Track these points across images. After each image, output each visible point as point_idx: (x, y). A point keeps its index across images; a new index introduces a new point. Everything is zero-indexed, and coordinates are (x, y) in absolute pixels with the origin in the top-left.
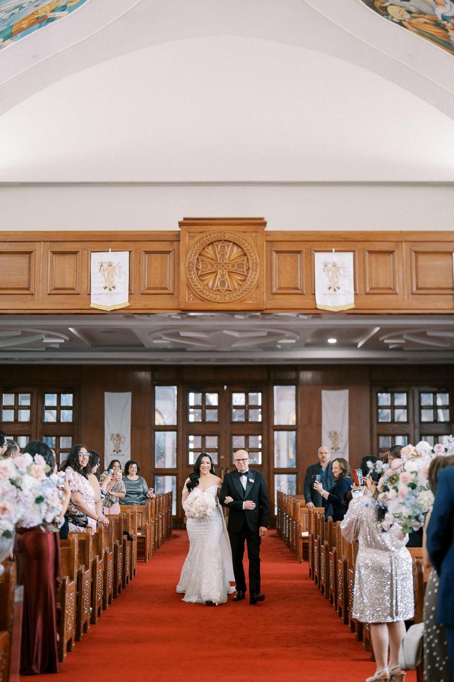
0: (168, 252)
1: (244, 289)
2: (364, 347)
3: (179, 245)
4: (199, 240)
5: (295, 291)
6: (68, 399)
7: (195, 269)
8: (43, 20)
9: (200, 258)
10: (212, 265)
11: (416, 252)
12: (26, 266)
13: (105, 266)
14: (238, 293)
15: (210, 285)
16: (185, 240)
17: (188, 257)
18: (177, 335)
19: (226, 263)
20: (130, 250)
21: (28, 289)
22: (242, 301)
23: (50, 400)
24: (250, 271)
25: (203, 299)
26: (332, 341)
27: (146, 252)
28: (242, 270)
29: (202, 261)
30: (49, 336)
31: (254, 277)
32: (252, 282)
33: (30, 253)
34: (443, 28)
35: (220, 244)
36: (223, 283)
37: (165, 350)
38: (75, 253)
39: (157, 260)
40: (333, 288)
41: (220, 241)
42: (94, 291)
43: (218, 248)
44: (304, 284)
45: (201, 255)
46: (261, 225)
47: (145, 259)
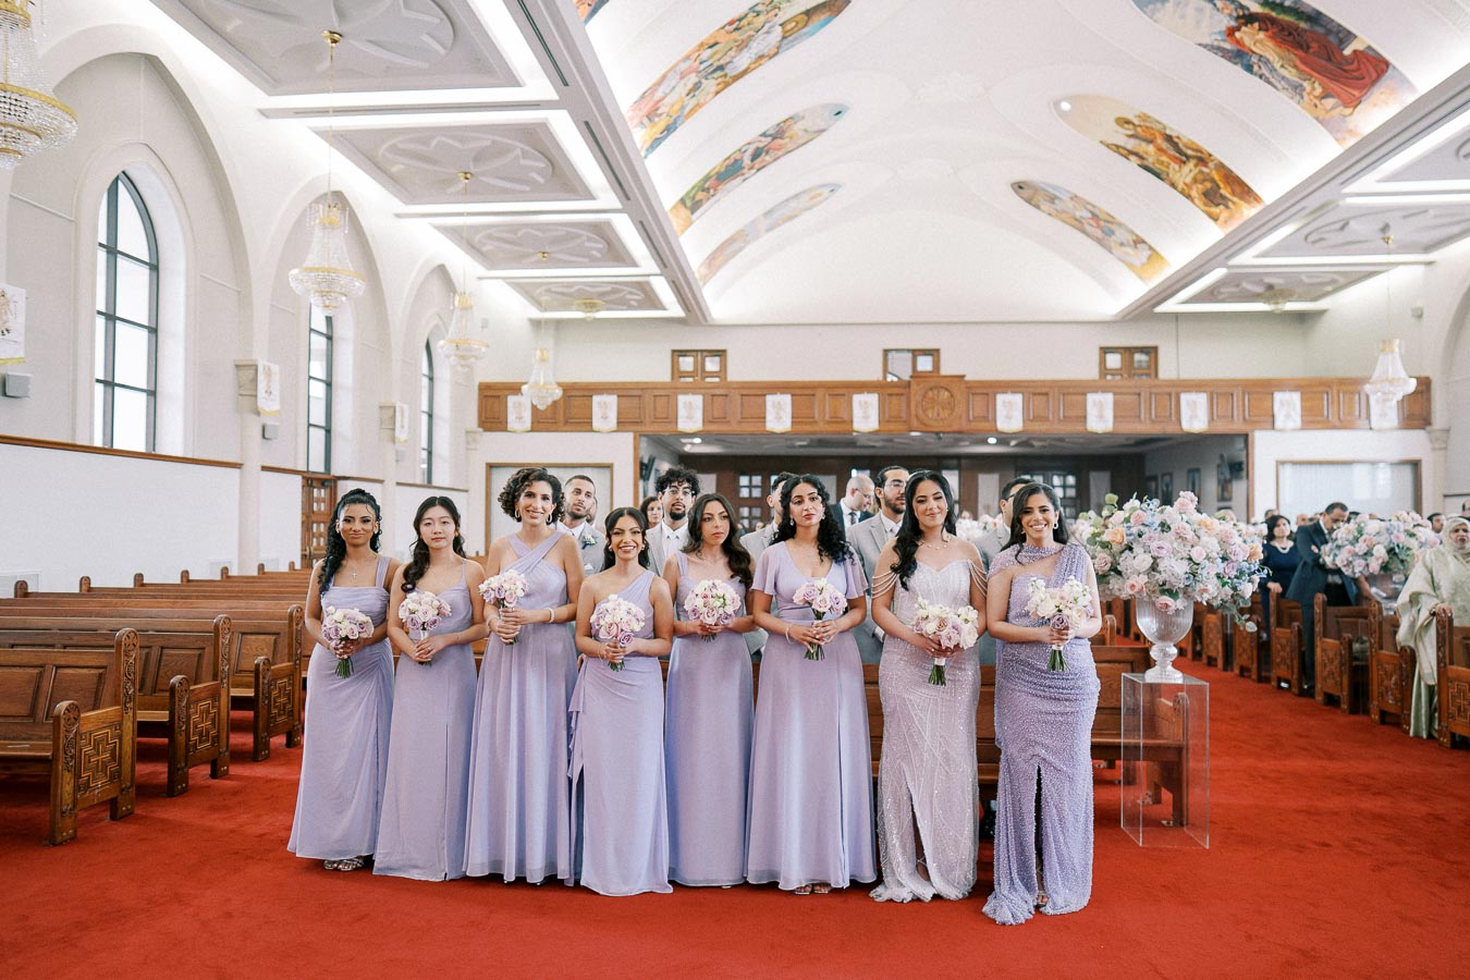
0: (902, 395)
1: (952, 418)
2: (1016, 446)
3: (910, 390)
4: (922, 387)
5: (985, 419)
7: (920, 405)
8: (791, 218)
10: (931, 403)
11: (1064, 394)
12: (809, 403)
13: (863, 403)
14: (948, 421)
15: (930, 416)
16: (914, 387)
17: (916, 398)
19: (940, 402)
20: (879, 393)
21: (813, 418)
24: (956, 407)
25: (925, 425)
26: (992, 440)
27: (890, 395)
28: (951, 405)
29: (925, 400)
31: (960, 410)
32: (957, 414)
33: (813, 395)
34: (1080, 222)
35: (936, 389)
36: (938, 415)
37: (873, 447)
38: (843, 395)
39: (895, 400)
40: (1009, 417)
41: (936, 387)
42: (855, 420)
43: (935, 392)
44: (990, 414)
45: (924, 397)
46: (963, 376)
47: (887, 399)
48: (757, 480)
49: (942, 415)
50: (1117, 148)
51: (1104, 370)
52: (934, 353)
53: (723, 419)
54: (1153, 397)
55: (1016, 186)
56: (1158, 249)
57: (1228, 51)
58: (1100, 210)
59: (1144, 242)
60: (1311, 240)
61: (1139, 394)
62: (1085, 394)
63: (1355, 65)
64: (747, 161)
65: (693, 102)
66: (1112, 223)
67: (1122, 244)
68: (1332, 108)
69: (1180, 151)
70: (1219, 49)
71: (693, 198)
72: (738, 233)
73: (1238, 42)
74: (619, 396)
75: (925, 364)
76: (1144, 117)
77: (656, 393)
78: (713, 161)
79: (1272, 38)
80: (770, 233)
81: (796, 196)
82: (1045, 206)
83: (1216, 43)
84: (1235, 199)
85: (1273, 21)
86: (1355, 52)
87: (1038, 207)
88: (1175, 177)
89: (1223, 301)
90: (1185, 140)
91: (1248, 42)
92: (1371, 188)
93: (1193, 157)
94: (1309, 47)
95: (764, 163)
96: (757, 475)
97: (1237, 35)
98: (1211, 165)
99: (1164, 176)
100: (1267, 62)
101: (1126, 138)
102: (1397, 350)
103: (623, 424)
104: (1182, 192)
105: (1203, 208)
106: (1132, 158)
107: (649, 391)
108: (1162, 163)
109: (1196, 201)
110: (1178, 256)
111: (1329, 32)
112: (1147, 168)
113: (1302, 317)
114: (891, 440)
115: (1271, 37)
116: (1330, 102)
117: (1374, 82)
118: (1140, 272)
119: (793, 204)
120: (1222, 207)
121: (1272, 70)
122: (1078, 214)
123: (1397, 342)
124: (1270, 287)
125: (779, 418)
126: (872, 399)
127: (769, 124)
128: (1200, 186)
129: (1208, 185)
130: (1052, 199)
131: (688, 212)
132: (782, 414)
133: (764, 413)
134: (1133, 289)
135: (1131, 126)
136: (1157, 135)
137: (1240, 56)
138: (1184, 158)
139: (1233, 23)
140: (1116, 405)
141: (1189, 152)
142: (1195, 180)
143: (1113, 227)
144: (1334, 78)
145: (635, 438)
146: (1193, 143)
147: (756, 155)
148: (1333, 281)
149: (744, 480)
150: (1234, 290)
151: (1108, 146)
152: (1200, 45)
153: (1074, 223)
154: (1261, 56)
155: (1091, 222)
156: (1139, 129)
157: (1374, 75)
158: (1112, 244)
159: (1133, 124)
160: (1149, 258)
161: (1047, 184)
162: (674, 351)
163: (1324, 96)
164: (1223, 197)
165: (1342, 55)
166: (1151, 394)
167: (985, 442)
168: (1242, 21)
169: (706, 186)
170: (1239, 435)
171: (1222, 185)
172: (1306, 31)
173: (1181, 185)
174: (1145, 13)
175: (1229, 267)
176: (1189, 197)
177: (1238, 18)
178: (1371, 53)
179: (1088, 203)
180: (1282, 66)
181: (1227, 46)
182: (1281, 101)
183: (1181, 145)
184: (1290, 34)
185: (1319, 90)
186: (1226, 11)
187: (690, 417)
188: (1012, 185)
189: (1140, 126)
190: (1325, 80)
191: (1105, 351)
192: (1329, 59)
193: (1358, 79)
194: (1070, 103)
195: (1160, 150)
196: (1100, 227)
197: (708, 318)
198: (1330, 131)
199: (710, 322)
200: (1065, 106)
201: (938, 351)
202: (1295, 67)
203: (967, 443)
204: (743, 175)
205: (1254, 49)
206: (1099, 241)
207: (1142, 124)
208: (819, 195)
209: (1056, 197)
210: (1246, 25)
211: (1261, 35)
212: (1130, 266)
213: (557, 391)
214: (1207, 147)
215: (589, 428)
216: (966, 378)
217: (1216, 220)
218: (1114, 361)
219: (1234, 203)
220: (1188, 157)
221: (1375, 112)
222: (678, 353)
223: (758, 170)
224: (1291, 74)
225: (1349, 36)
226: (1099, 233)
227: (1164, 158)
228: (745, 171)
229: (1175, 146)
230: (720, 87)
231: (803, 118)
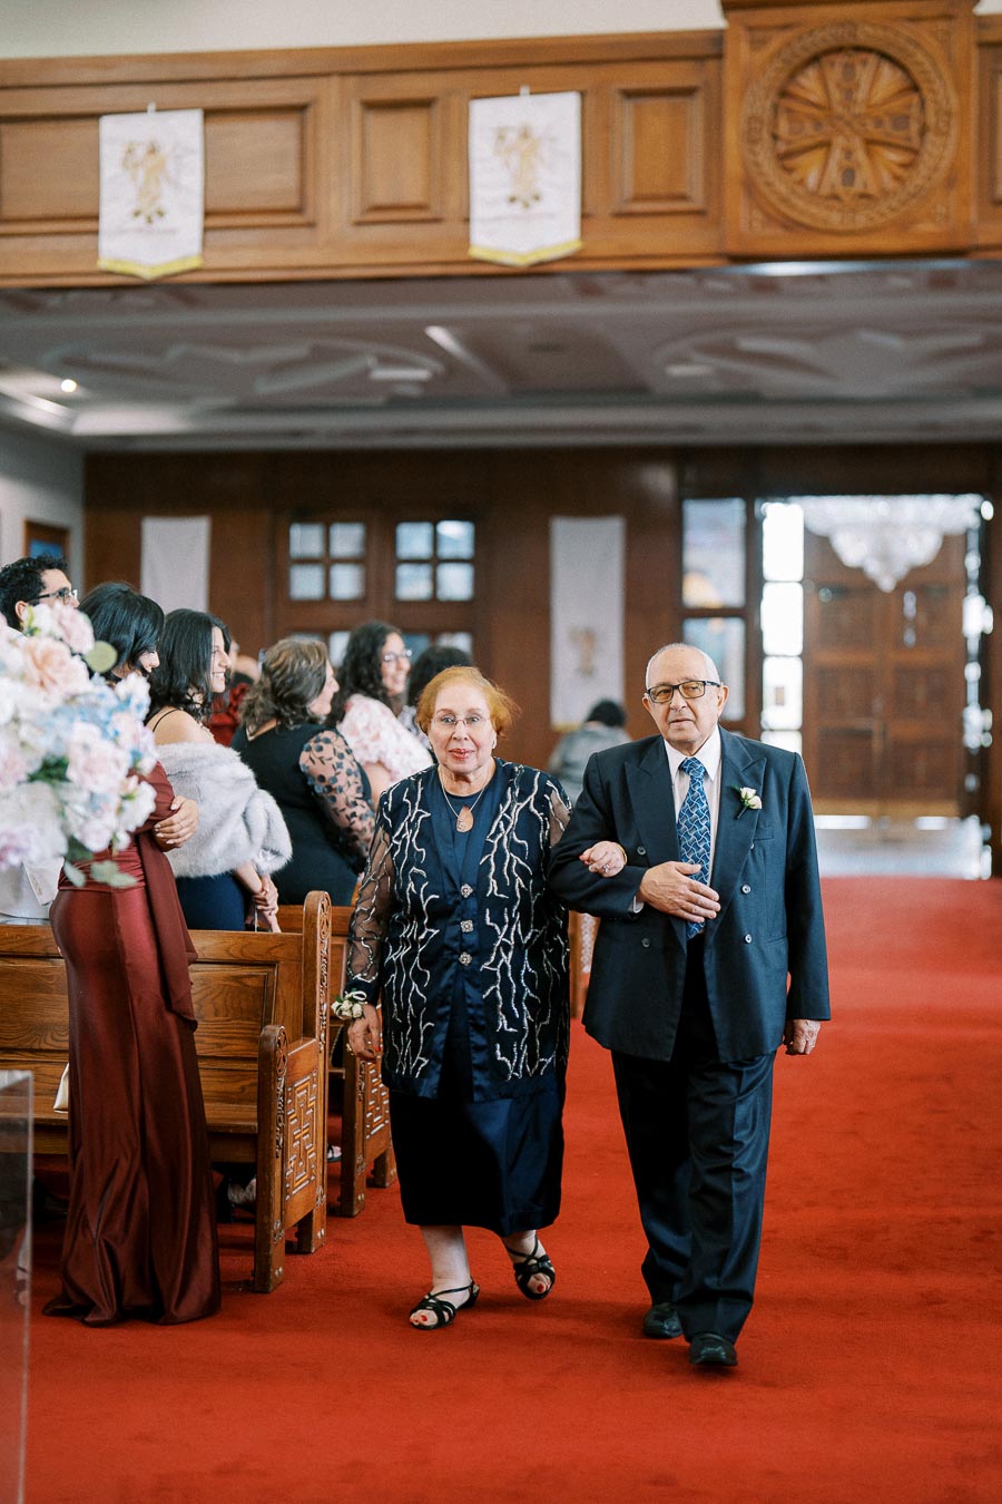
0: (688, 92)
1: (911, 189)
3: (720, 69)
4: (779, 53)
7: (766, 136)
9: (786, 103)
10: (818, 124)
12: (292, 145)
13: (512, 137)
14: (894, 203)
15: (812, 180)
16: (741, 52)
18: (731, 351)
19: (857, 116)
20: (582, 88)
21: (299, 210)
22: (903, 225)
23: (413, 539)
24: (930, 136)
25: (791, 225)
27: (629, 94)
28: (903, 133)
29: (789, 111)
30: (386, 361)
31: (941, 152)
32: (936, 169)
33: (299, 109)
35: (840, 60)
36: (849, 175)
38: (425, 104)
39: (657, 109)
41: (839, 50)
42: (479, 211)
43: (835, 73)
45: (784, 94)
47: (625, 113)
49: (865, 178)
96: (335, 520)
125: (150, 210)
132: (168, 200)
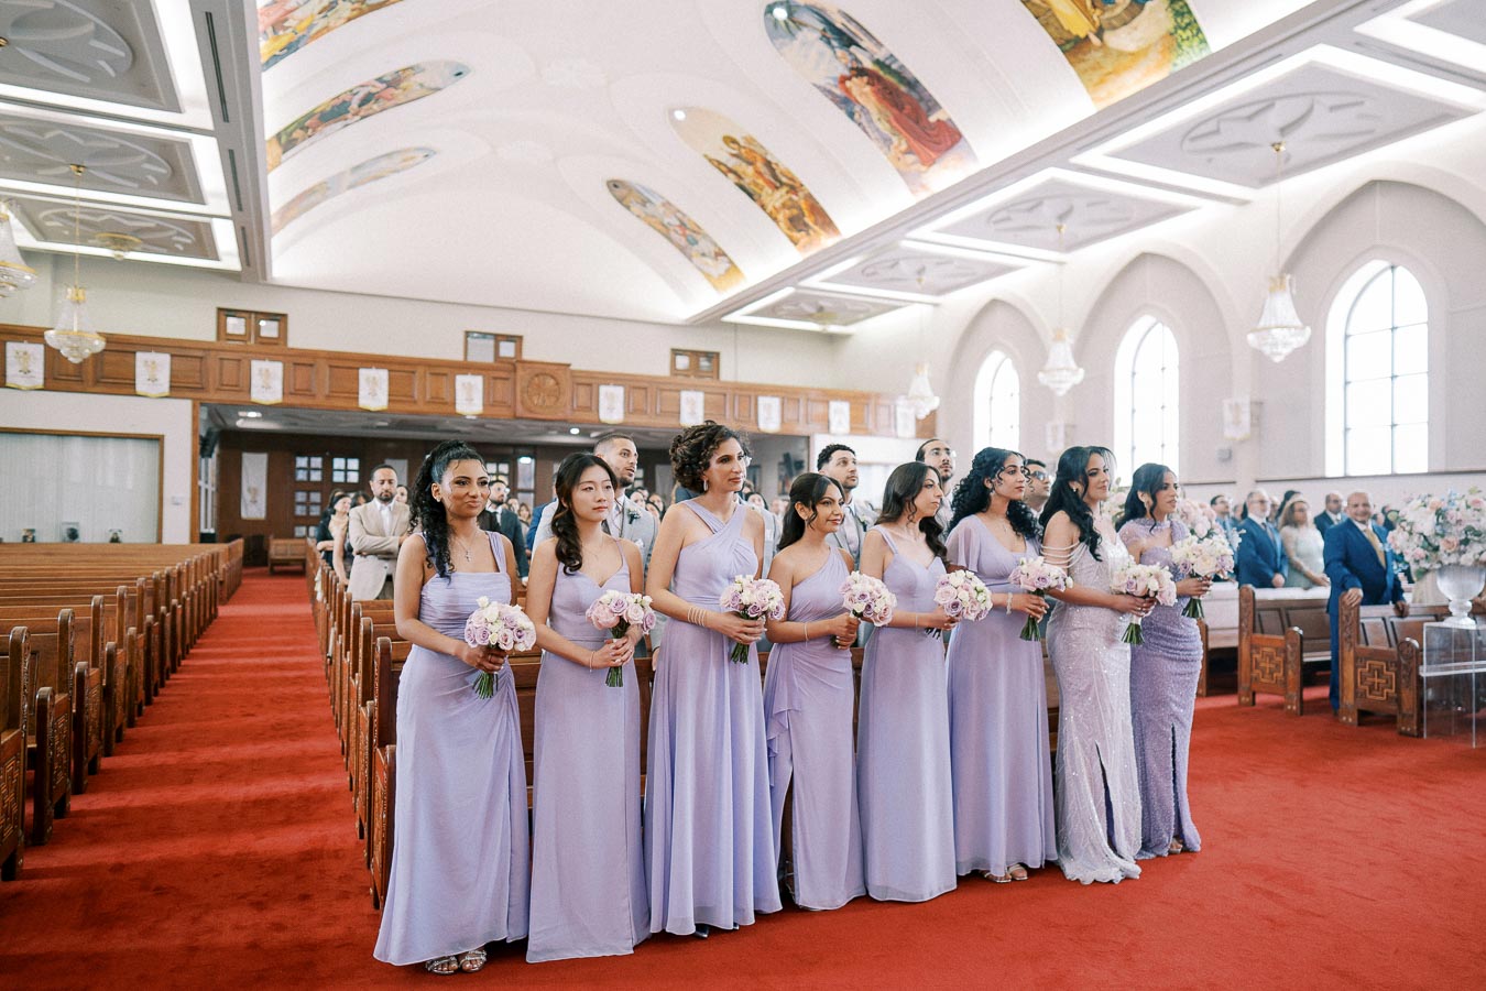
0: (507, 379)
1: (557, 406)
3: (515, 375)
4: (529, 373)
5: (589, 409)
6: (354, 464)
7: (526, 391)
9: (531, 384)
10: (537, 390)
11: (660, 390)
13: (467, 384)
14: (553, 409)
15: (536, 403)
16: (520, 372)
17: (522, 383)
19: (546, 389)
20: (483, 375)
21: (412, 397)
23: (338, 463)
24: (561, 395)
25: (531, 412)
26: (575, 431)
27: (495, 378)
28: (557, 393)
29: (530, 386)
31: (566, 398)
32: (562, 402)
33: (413, 373)
34: (668, 229)
36: (544, 401)
37: (458, 432)
38: (445, 375)
39: (499, 384)
40: (611, 409)
41: (542, 374)
42: (457, 401)
43: (541, 377)
44: (593, 404)
45: (530, 382)
46: (569, 365)
47: (492, 381)
48: (317, 462)
49: (548, 403)
50: (718, 164)
51: (674, 370)
52: (517, 340)
53: (308, 392)
54: (737, 398)
55: (611, 184)
56: (736, 262)
57: (837, 96)
58: (689, 220)
59: (724, 255)
60: (865, 274)
61: (725, 395)
62: (679, 391)
63: (935, 132)
64: (354, 105)
65: (321, 23)
66: (699, 233)
67: (703, 255)
68: (913, 163)
69: (776, 177)
70: (830, 92)
71: (291, 134)
72: (320, 184)
73: (848, 91)
74: (172, 356)
75: (507, 350)
76: (750, 140)
77: (223, 355)
78: (321, 98)
79: (876, 93)
80: (351, 191)
81: (388, 155)
82: (636, 208)
83: (828, 87)
84: (816, 228)
85: (879, 78)
86: (939, 121)
87: (628, 207)
88: (765, 199)
89: (780, 317)
90: (782, 168)
91: (855, 92)
92: (928, 238)
93: (787, 185)
94: (903, 108)
95: (370, 112)
96: (316, 456)
97: (848, 84)
98: (801, 194)
99: (755, 197)
100: (867, 113)
101: (728, 156)
102: (926, 372)
103: (177, 388)
104: (770, 215)
105: (789, 232)
106: (731, 175)
107: (213, 353)
108: (757, 185)
109: (782, 224)
110: (755, 272)
111: (922, 99)
112: (742, 188)
113: (832, 339)
114: (483, 426)
115: (874, 92)
116: (911, 158)
117: (949, 148)
118: (716, 282)
119: (384, 163)
120: (803, 233)
121: (871, 121)
122: (666, 221)
123: (927, 366)
124: (821, 309)
125: (373, 394)
126: (477, 381)
127: (387, 69)
128: (787, 212)
129: (795, 212)
130: (644, 202)
131: (279, 150)
132: (377, 390)
133: (358, 389)
134: (706, 298)
135: (736, 146)
136: (759, 158)
137: (846, 103)
138: (778, 184)
139: (847, 73)
140: (706, 403)
141: (784, 180)
142: (784, 206)
143: (698, 237)
144: (918, 139)
145: (194, 406)
146: (790, 173)
147: (365, 101)
148: (868, 311)
149: (302, 462)
150: (793, 308)
151: (710, 160)
152: (815, 85)
153: (660, 227)
154: (863, 107)
155: (678, 229)
156: (743, 151)
157: (949, 143)
158: (694, 253)
159: (738, 144)
160: (727, 271)
161: (643, 188)
162: (220, 310)
163: (909, 151)
164: (806, 225)
165: (929, 123)
166: (734, 395)
167: (567, 432)
168: (855, 72)
169: (307, 124)
170: (803, 437)
171: (806, 213)
172: (903, 93)
173: (770, 208)
174: (774, 44)
175: (798, 287)
176: (775, 219)
177: (852, 69)
178: (949, 124)
179: (679, 211)
180: (879, 119)
181: (838, 92)
182: (872, 148)
183: (778, 172)
184: (891, 93)
185: (904, 146)
186: (844, 61)
187: (267, 387)
188: (608, 183)
189: (744, 148)
190: (911, 139)
191: (676, 352)
192: (917, 123)
193: (935, 143)
194: (685, 113)
195: (759, 173)
196: (686, 236)
197: (268, 277)
198: (907, 182)
199: (269, 281)
200: (680, 115)
201: (521, 338)
202: (889, 122)
203: (555, 432)
204: (346, 119)
205: (859, 99)
206: (682, 249)
207: (747, 145)
208: (412, 158)
209: (649, 201)
210: (857, 76)
211: (868, 89)
212: (708, 276)
213: (97, 343)
214: (801, 177)
215: (131, 391)
216: (572, 367)
217: (796, 244)
218: (683, 362)
219: (815, 231)
220: (782, 184)
221: (946, 174)
222: (224, 313)
223: (363, 118)
224: (884, 127)
225: (934, 106)
226: (683, 242)
227: (760, 181)
228: (349, 116)
229: (772, 171)
230: (355, 13)
231: (423, 70)
